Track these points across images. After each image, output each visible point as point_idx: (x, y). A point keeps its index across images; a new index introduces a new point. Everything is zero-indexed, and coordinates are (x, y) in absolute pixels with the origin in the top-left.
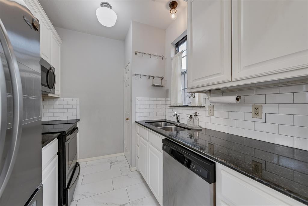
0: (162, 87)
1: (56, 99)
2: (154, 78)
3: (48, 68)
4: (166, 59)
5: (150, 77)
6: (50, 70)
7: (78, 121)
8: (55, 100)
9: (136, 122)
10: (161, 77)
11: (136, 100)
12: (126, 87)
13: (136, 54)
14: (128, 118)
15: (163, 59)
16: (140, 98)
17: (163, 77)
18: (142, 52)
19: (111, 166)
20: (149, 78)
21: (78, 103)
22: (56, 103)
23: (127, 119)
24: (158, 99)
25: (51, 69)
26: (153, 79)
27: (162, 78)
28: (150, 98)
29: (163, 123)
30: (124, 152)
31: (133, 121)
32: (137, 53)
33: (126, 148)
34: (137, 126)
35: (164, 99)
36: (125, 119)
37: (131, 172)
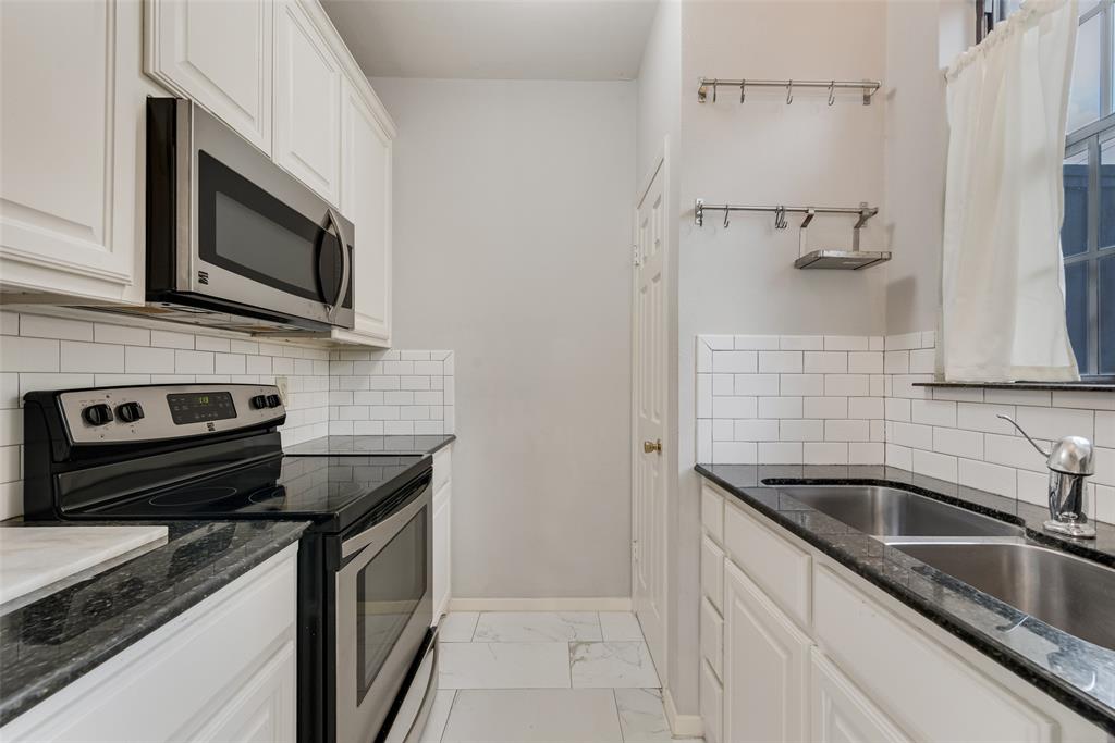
0: (859, 265)
1: (378, 354)
2: (810, 218)
3: (319, 221)
4: (891, 96)
5: (788, 218)
6: (328, 227)
7: (449, 441)
8: (375, 356)
9: (698, 468)
10: (856, 206)
11: (702, 348)
12: (644, 290)
13: (703, 95)
14: (655, 443)
15: (867, 99)
16: (722, 340)
17: (871, 206)
18: (738, 78)
19: (573, 661)
20: (780, 225)
21: (450, 367)
22: (378, 368)
23: (649, 448)
24: (833, 341)
25: (329, 222)
26: (804, 226)
27: (863, 217)
28: (782, 337)
29: (880, 489)
30: (631, 596)
31: (686, 465)
32: (710, 91)
33: (645, 586)
34: (706, 492)
35: (877, 342)
36: (638, 449)
37: (674, 737)
